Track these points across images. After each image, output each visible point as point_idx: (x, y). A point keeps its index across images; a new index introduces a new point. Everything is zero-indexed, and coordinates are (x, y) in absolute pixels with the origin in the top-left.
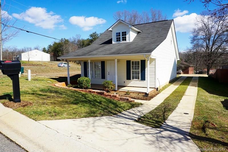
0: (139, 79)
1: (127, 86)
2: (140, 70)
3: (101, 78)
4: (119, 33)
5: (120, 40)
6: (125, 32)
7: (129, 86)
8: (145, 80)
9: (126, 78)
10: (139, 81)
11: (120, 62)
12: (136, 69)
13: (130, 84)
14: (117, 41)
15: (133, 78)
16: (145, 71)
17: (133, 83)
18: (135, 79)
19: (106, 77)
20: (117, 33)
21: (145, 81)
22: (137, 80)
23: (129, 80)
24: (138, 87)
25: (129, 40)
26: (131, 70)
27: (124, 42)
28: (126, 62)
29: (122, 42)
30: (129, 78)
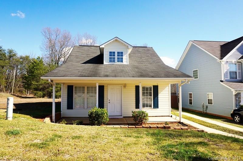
0: (151, 107)
2: (152, 97)
4: (114, 53)
5: (114, 61)
6: (122, 53)
8: (158, 108)
9: (135, 106)
10: (151, 110)
12: (147, 96)
14: (110, 61)
15: (144, 106)
16: (158, 97)
18: (145, 108)
20: (110, 53)
22: (149, 108)
25: (126, 62)
27: (120, 63)
28: (135, 87)
29: (117, 63)
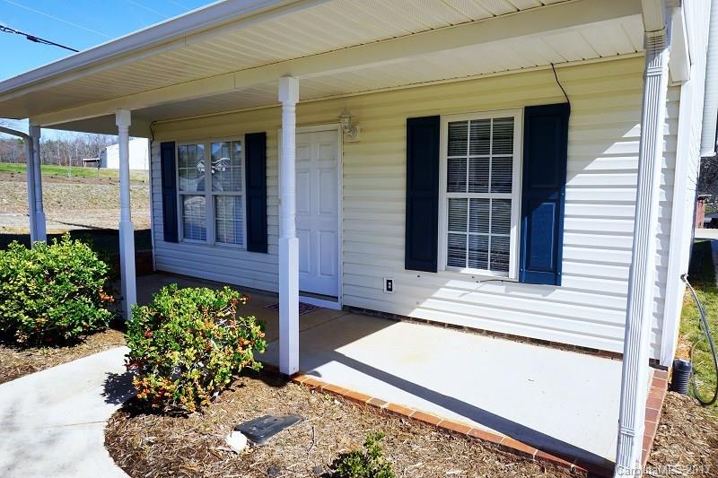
0: (506, 269)
1: (408, 319)
2: (516, 196)
3: (245, 246)
7: (424, 321)
8: (558, 283)
9: (401, 253)
10: (501, 288)
11: (358, 137)
12: (479, 185)
13: (428, 303)
15: (456, 260)
16: (560, 202)
17: (455, 294)
18: (467, 270)
19: (270, 240)
21: (557, 293)
22: (488, 273)
23: (426, 275)
24: (489, 333)
26: (444, 196)
28: (403, 133)
30: (420, 255)
